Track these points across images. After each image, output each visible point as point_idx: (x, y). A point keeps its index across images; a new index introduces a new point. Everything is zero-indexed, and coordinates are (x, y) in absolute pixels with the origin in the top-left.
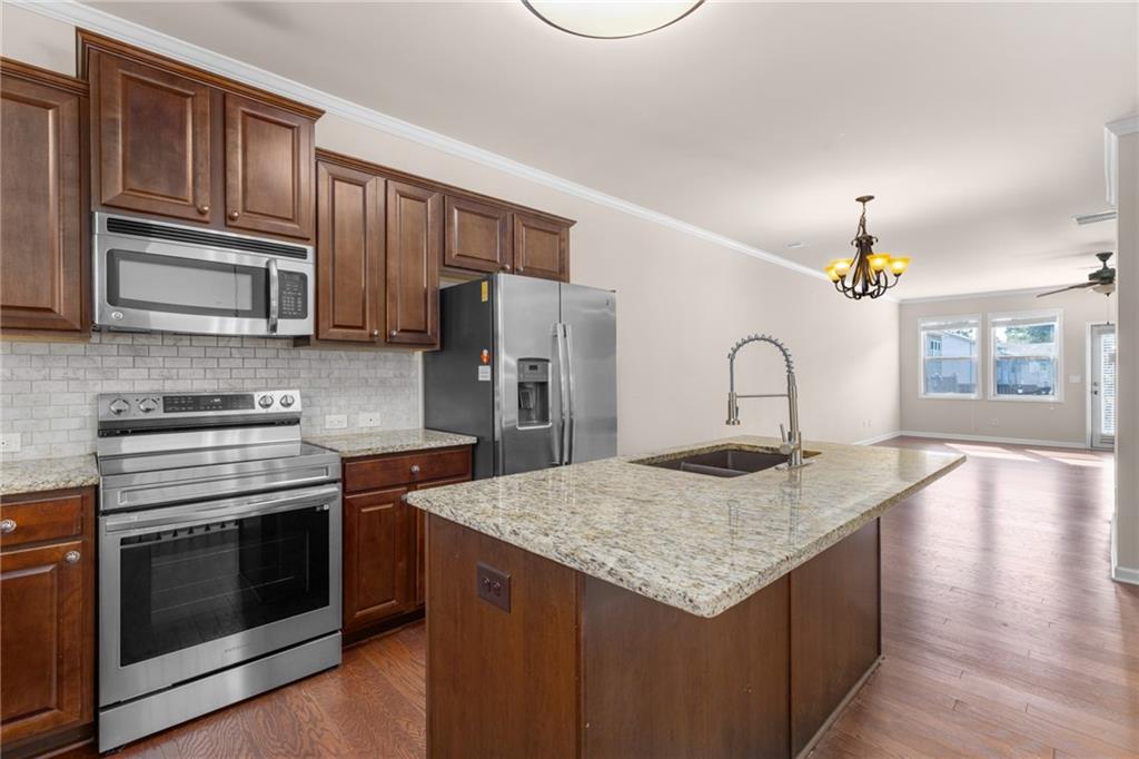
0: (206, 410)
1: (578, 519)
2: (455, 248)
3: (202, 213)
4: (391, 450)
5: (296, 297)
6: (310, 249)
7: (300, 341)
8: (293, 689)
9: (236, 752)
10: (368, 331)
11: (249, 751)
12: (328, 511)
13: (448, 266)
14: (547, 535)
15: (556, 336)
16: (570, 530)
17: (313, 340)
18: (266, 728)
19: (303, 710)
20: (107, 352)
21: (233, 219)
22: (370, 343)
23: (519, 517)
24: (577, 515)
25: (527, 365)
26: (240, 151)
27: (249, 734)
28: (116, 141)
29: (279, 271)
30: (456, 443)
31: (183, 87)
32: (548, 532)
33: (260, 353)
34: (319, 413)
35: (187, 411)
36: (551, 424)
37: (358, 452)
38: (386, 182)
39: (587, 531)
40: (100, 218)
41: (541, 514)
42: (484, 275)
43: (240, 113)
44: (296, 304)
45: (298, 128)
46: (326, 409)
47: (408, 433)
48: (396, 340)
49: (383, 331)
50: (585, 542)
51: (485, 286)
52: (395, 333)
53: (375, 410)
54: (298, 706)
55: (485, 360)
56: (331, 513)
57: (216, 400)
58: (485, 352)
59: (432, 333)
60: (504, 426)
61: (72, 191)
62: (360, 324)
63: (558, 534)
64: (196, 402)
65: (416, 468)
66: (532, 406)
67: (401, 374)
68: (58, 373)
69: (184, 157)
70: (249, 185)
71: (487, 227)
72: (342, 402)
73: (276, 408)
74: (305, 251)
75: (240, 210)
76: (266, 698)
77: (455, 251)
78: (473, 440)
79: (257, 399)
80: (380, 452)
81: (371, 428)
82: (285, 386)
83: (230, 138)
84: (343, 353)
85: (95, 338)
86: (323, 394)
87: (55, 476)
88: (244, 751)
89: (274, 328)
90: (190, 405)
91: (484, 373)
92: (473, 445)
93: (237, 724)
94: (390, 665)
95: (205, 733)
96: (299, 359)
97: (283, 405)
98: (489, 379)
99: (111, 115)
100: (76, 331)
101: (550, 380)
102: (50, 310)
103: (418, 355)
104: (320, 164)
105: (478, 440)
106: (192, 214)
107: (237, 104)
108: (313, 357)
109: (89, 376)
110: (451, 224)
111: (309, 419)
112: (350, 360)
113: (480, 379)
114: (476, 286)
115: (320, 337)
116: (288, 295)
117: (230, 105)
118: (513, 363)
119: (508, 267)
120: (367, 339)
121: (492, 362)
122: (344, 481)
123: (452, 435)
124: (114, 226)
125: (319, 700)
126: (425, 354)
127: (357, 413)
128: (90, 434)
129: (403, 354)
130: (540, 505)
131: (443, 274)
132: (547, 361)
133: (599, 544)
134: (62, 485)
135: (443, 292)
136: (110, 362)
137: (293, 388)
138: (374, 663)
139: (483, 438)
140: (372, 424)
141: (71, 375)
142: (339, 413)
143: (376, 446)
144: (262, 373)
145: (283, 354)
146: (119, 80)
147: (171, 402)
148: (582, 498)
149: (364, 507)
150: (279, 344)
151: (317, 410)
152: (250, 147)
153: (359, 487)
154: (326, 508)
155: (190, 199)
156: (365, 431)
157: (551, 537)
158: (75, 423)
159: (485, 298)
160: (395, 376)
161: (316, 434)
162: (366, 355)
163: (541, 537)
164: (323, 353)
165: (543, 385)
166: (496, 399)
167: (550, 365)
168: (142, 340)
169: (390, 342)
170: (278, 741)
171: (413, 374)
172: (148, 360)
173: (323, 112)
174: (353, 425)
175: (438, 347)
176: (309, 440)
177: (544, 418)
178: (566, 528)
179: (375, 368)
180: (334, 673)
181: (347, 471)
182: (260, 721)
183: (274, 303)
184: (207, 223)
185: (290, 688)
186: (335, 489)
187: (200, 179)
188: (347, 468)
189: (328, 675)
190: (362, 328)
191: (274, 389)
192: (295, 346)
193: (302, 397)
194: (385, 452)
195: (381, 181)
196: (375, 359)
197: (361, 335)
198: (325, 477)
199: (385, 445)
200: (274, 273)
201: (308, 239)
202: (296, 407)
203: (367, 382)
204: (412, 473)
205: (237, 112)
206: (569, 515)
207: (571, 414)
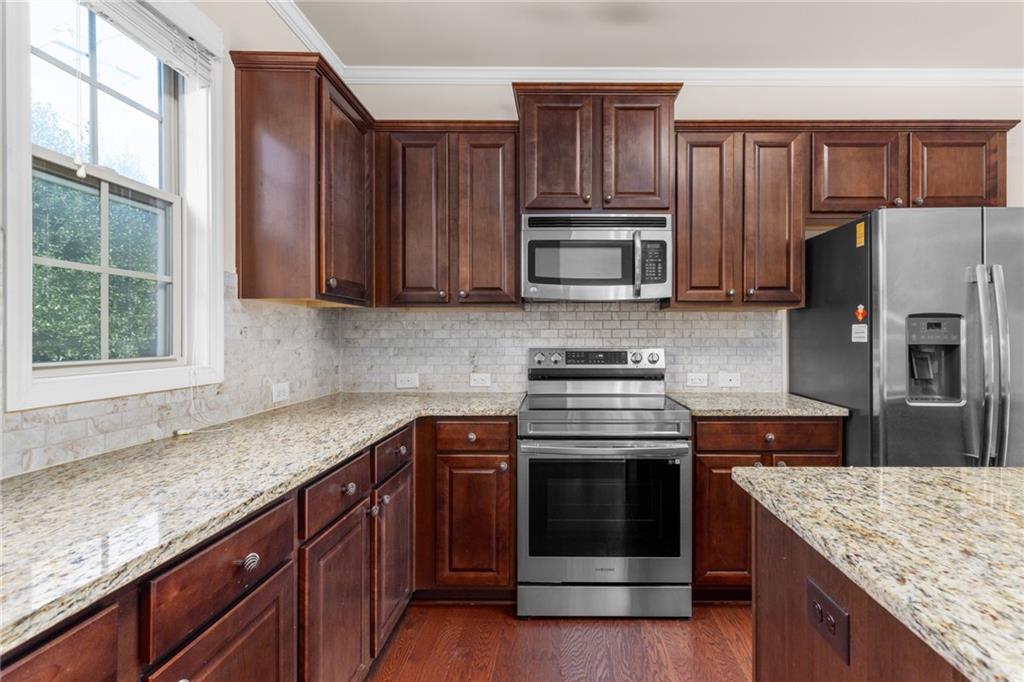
0: (593, 363)
1: (974, 567)
2: (824, 190)
3: (586, 201)
4: (742, 414)
5: (657, 263)
6: (669, 217)
7: (664, 303)
8: (648, 624)
9: (597, 662)
10: (724, 291)
11: (607, 666)
12: (679, 466)
13: (815, 212)
14: (902, 580)
15: (975, 283)
16: (952, 583)
17: (672, 302)
18: (622, 651)
19: (652, 648)
20: (534, 317)
21: (608, 202)
22: (727, 302)
23: (864, 537)
24: (974, 561)
25: (924, 322)
26: (613, 142)
27: (608, 650)
28: (534, 159)
29: (642, 242)
30: (819, 413)
31: (574, 102)
32: (908, 576)
33: (634, 316)
34: (681, 370)
35: (581, 363)
36: (963, 403)
37: (709, 412)
38: (744, 136)
39: (987, 595)
40: (525, 217)
41: (904, 540)
42: (860, 216)
43: (613, 109)
44: (657, 269)
45: (659, 107)
46: (688, 367)
47: (769, 397)
48: (753, 299)
49: (740, 289)
50: (975, 618)
51: (860, 228)
52: (752, 291)
53: (736, 371)
54: (649, 643)
55: (860, 318)
56: (681, 468)
57: (601, 356)
58: (861, 308)
59: (795, 290)
60: (886, 397)
61: (511, 203)
62: (717, 285)
63: (925, 585)
64: (587, 356)
65: (771, 436)
66: (932, 377)
67: (763, 334)
68: (509, 333)
69: (574, 159)
70: (620, 170)
71: (869, 158)
72: (703, 361)
73: (645, 364)
74: (664, 219)
75: (613, 193)
76: (627, 622)
77: (825, 194)
78: (844, 412)
79: (629, 356)
80: (731, 414)
81: (731, 388)
82: (654, 344)
83: (606, 134)
84: (703, 314)
85: (528, 307)
86: (686, 353)
87: (498, 406)
88: (603, 664)
89: (638, 293)
90: (582, 359)
91: (859, 333)
92: (844, 419)
93: (602, 636)
94: (738, 639)
95: (580, 633)
96: (665, 320)
97: (650, 362)
98: (866, 340)
99: (531, 140)
100: (513, 303)
101: (963, 342)
102: (499, 289)
103: (782, 314)
104: (679, 136)
105: (850, 412)
106: (580, 204)
107: (612, 102)
108: (677, 318)
109: (525, 335)
110: (820, 164)
111: (673, 375)
112: (710, 320)
113: (854, 340)
114: (850, 230)
115: (679, 299)
116: (652, 262)
117: (606, 105)
118: (901, 321)
119: (900, 201)
120: (723, 299)
121: (871, 319)
122: (695, 438)
123: (817, 404)
124: (533, 223)
125: (668, 645)
126: (790, 313)
127: (717, 373)
128: (524, 377)
129: (765, 314)
130: (908, 522)
131: (808, 223)
132: (959, 316)
133: (1007, 633)
134: (498, 414)
135: (810, 244)
136: (536, 325)
137: (660, 347)
138: (723, 631)
139: (858, 410)
140: (731, 384)
141: (515, 334)
142: (699, 371)
143: (730, 407)
144: (635, 333)
145: (652, 316)
146: (535, 113)
147: (571, 356)
148: (992, 530)
149: (714, 468)
150: (648, 307)
151: (680, 368)
152: (621, 137)
153: (710, 447)
154: (677, 462)
155: (578, 192)
156: (724, 390)
157: (909, 586)
158: (517, 369)
159: (860, 242)
160: (757, 337)
161: (679, 390)
162: (726, 315)
163: (892, 581)
164: (686, 314)
165: (952, 350)
166: (875, 364)
167: (963, 323)
168: (554, 308)
169: (747, 301)
170: (629, 668)
171: (776, 334)
172: (559, 323)
173: (681, 85)
174: (713, 384)
175: (803, 305)
176: (671, 395)
177: (953, 392)
178: (943, 579)
179: (735, 328)
180: (684, 623)
181: (698, 430)
182: (619, 640)
183: (638, 271)
184: (589, 209)
185: (646, 621)
186: (685, 445)
187: (585, 173)
188: (698, 427)
189: (678, 623)
190: (718, 288)
191: (644, 347)
192: (661, 308)
193: (666, 354)
194: (737, 414)
195: (739, 136)
196: (735, 319)
197: (717, 295)
198: (676, 433)
199: (737, 408)
200: (638, 244)
201: (667, 209)
202: (661, 364)
203: (727, 342)
204: (767, 441)
205: (611, 109)
206: (957, 555)
207: (1001, 390)
